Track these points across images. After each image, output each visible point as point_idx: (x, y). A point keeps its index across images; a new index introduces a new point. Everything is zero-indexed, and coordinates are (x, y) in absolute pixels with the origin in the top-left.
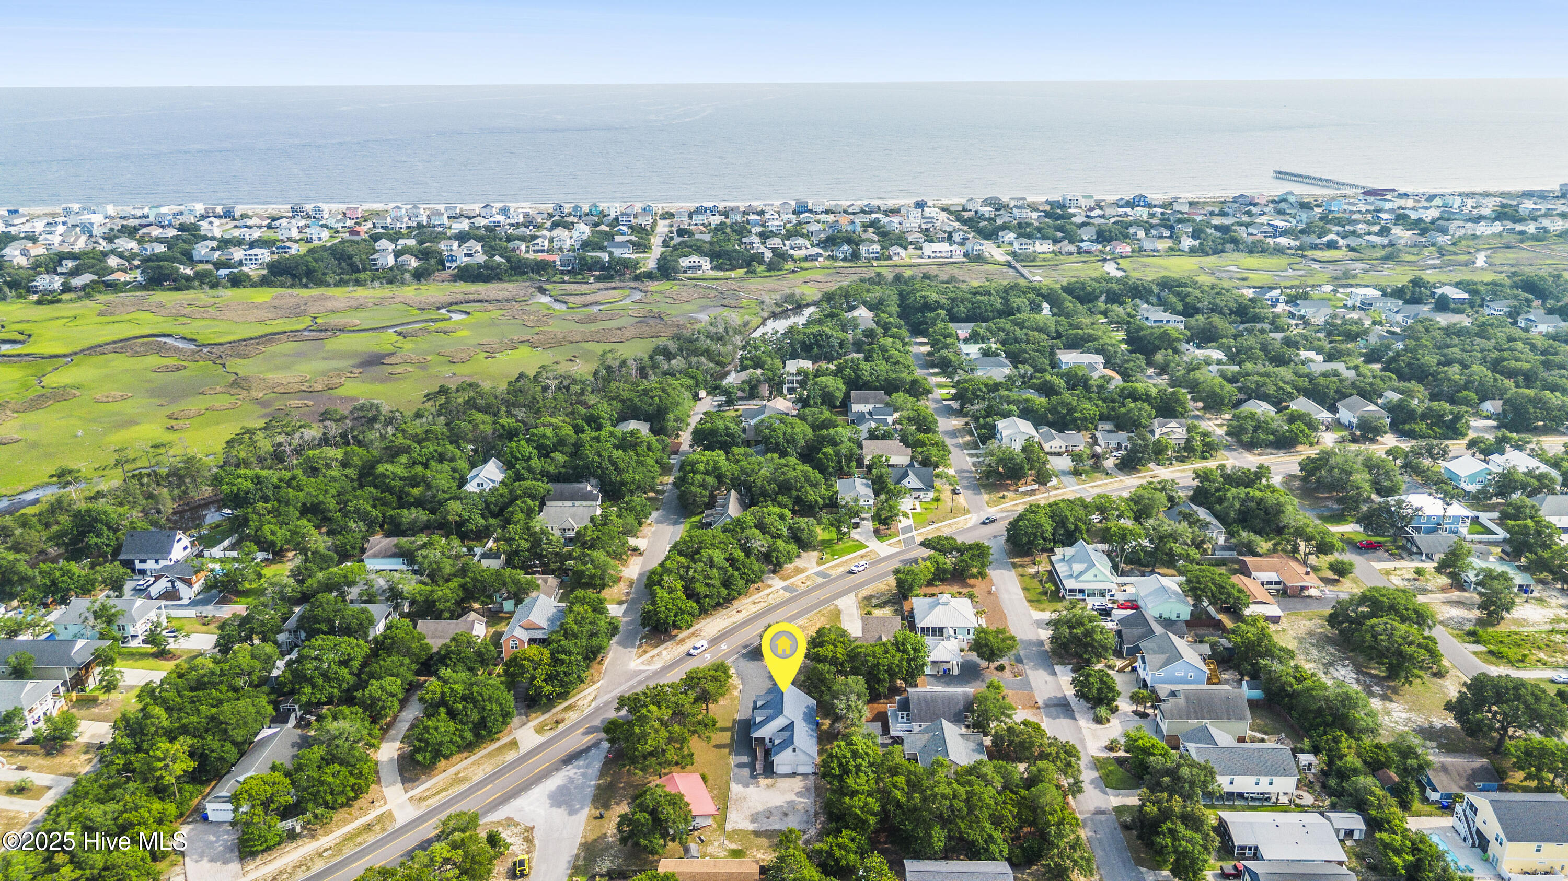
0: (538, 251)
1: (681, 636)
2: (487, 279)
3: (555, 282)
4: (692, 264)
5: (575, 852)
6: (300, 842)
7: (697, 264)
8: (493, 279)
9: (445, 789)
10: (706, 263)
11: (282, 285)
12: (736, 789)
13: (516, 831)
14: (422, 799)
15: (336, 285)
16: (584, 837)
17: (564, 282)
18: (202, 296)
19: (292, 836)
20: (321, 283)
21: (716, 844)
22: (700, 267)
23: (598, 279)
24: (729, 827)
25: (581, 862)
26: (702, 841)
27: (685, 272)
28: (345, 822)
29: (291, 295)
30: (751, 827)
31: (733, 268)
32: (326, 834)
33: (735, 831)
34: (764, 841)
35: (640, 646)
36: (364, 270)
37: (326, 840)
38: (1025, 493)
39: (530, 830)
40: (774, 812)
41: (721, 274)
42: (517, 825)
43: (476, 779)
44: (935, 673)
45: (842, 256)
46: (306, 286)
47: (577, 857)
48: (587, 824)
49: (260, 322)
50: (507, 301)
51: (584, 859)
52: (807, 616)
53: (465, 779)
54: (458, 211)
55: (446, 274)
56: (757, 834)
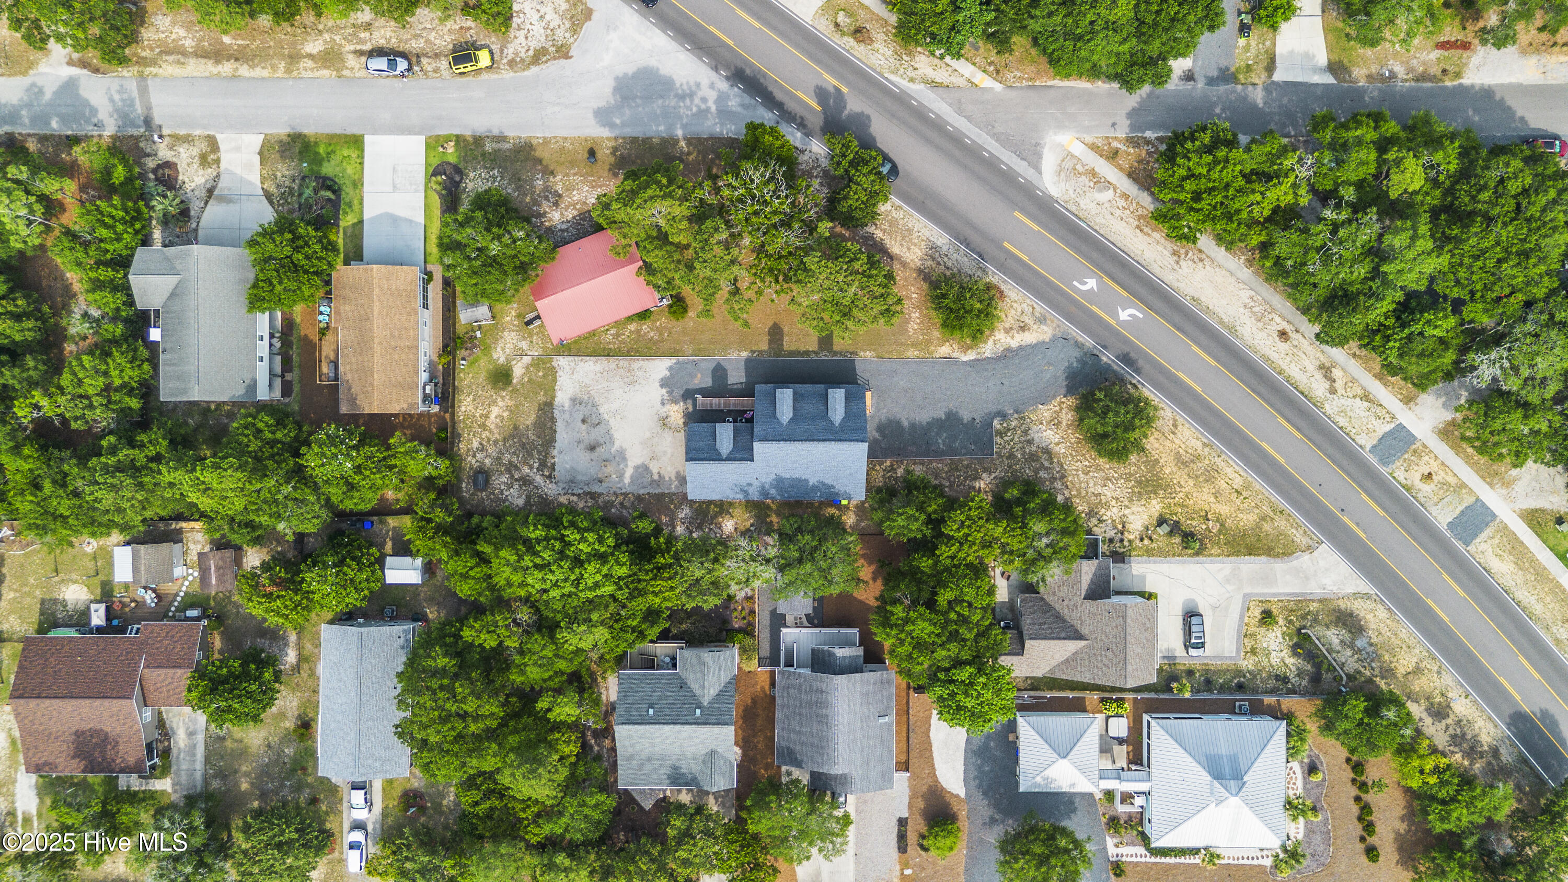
5: (510, 133)
12: (661, 367)
13: (560, 33)
16: (546, 141)
21: (524, 345)
24: (562, 362)
25: (489, 147)
26: (528, 323)
30: (562, 398)
33: (552, 373)
34: (529, 418)
35: (1132, 141)
39: (563, 52)
40: (601, 430)
42: (575, 29)
47: (501, 138)
48: (573, 140)
51: (497, 151)
52: (1253, 477)
56: (547, 410)
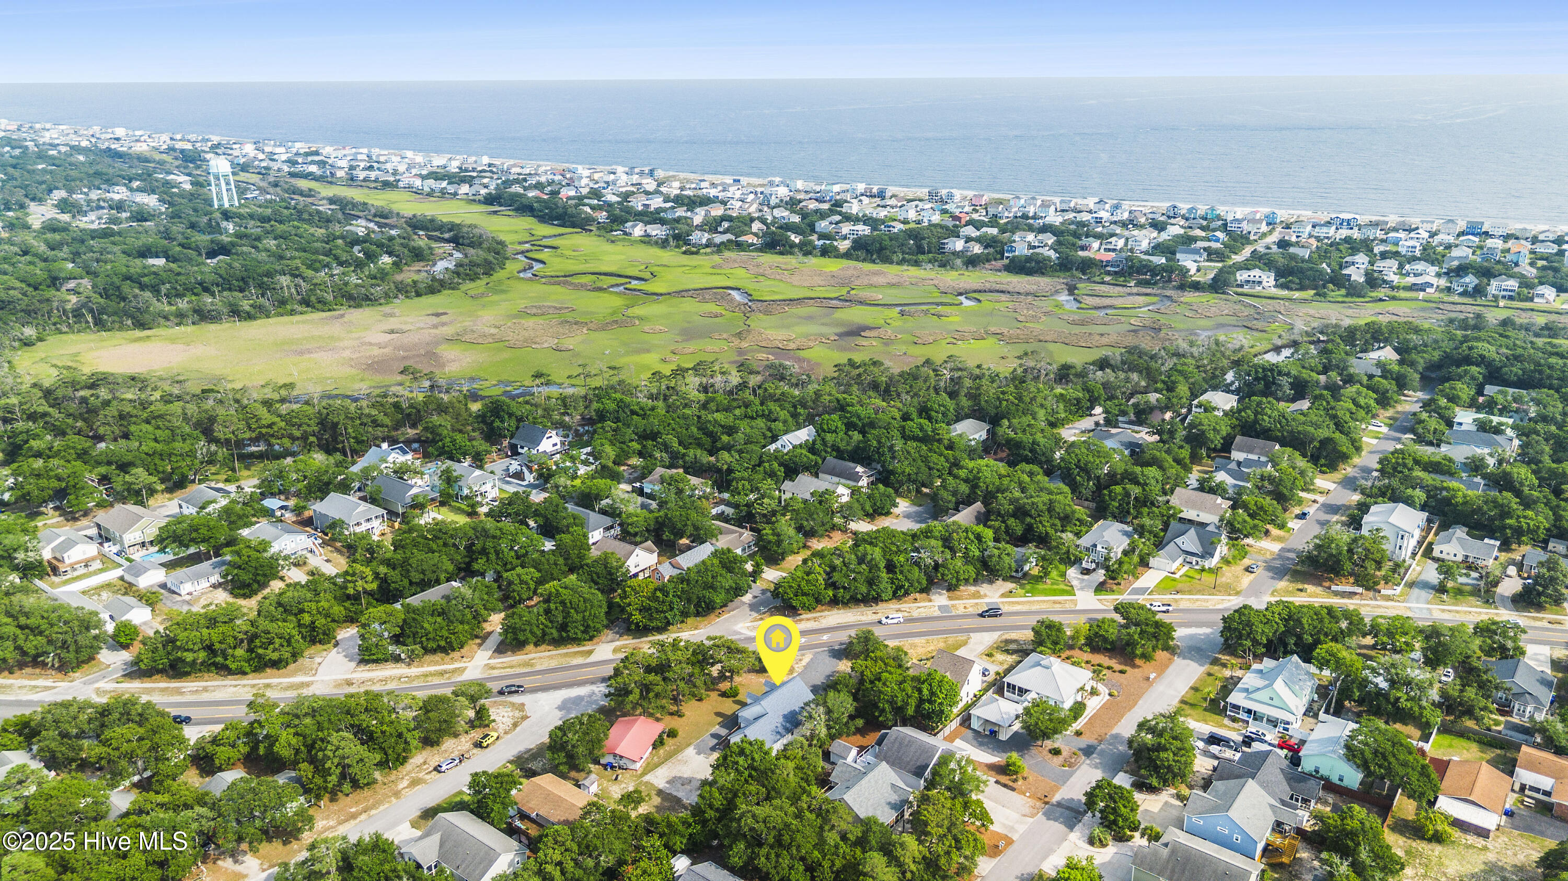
0: (1109, 250)
1: (804, 616)
2: (1030, 272)
3: (1094, 282)
4: (1252, 278)
5: (532, 747)
6: (398, 665)
7: (1257, 279)
8: (1036, 272)
9: (511, 667)
10: (1268, 279)
11: (857, 259)
12: (689, 752)
13: (516, 715)
14: (493, 668)
15: (898, 264)
17: (1103, 283)
18: (794, 261)
19: (397, 659)
20: (887, 260)
21: (622, 786)
22: (1260, 283)
23: (1140, 283)
24: (647, 778)
26: (616, 779)
27: (1241, 286)
28: (437, 663)
29: (855, 268)
30: (663, 785)
31: (1302, 288)
32: (418, 667)
34: (657, 801)
36: (929, 252)
37: (414, 671)
38: (1336, 594)
39: (525, 718)
41: (1285, 293)
42: (522, 710)
43: (538, 668)
44: (981, 730)
45: (1461, 290)
46: (873, 262)
47: (529, 751)
49: (808, 287)
50: (1027, 294)
53: (532, 665)
54: (1072, 205)
55: (999, 264)
56: (660, 792)
